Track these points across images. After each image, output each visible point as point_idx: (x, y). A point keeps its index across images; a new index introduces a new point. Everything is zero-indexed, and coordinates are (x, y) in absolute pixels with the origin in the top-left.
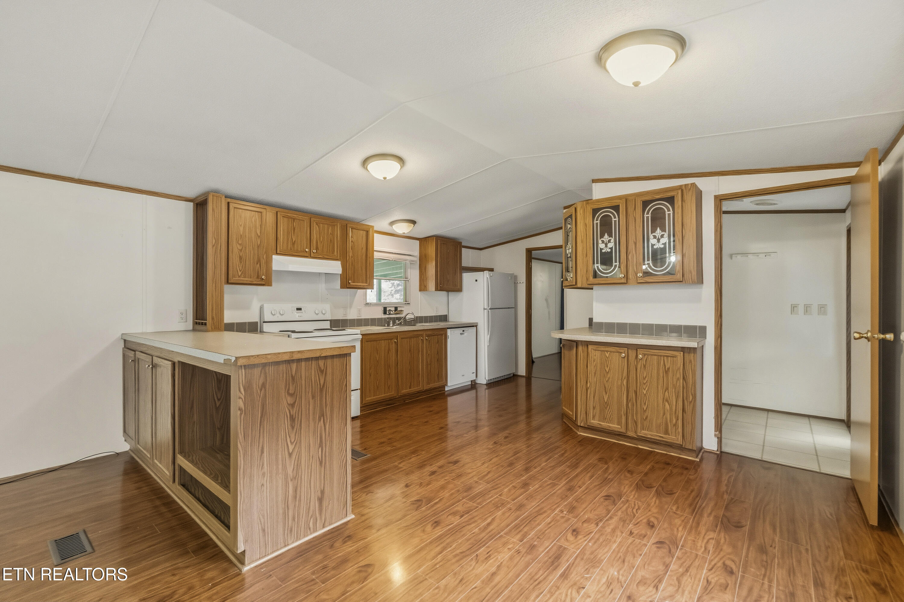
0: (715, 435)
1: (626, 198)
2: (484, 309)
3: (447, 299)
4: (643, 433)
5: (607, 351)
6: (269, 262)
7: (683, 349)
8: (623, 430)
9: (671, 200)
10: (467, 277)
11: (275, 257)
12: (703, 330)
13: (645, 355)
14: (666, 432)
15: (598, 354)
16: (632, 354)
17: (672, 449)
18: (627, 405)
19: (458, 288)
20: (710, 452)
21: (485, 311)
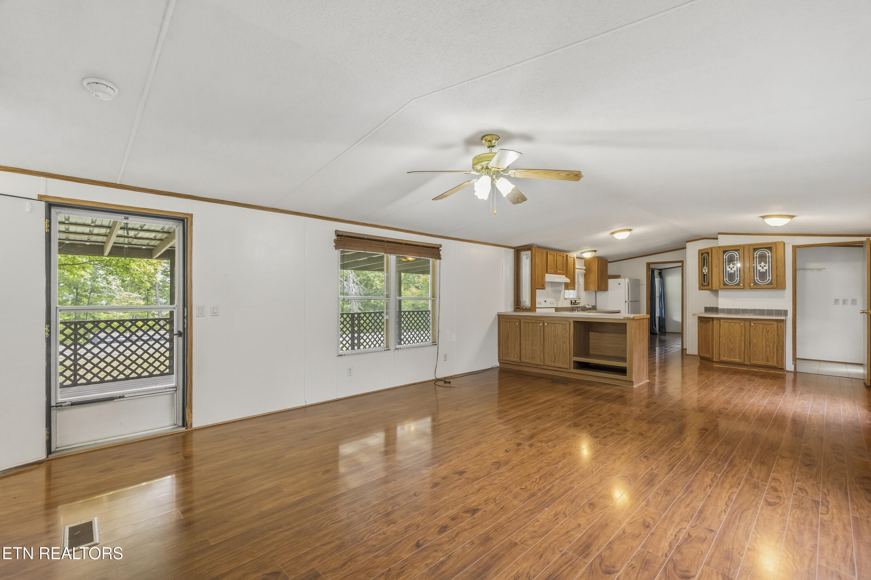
0: (793, 364)
1: (743, 246)
2: (626, 302)
3: (595, 295)
4: (754, 362)
5: (732, 323)
6: (543, 277)
7: (777, 320)
8: (742, 361)
9: (770, 249)
10: (611, 281)
11: (546, 275)
12: (785, 313)
13: (754, 324)
14: (768, 361)
15: (726, 324)
16: (747, 324)
17: (770, 370)
18: (744, 349)
19: (606, 289)
20: (790, 372)
21: (627, 303)
